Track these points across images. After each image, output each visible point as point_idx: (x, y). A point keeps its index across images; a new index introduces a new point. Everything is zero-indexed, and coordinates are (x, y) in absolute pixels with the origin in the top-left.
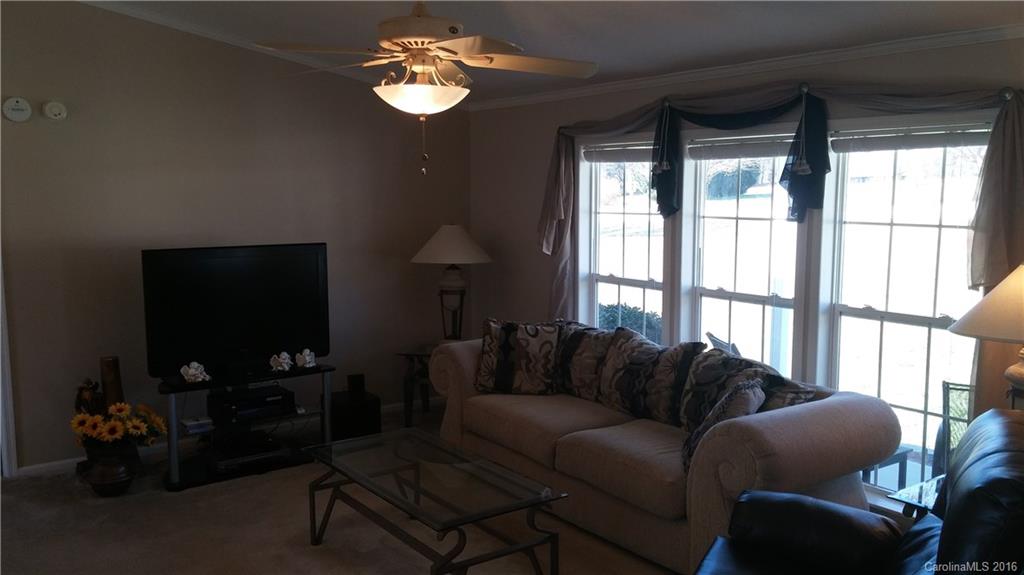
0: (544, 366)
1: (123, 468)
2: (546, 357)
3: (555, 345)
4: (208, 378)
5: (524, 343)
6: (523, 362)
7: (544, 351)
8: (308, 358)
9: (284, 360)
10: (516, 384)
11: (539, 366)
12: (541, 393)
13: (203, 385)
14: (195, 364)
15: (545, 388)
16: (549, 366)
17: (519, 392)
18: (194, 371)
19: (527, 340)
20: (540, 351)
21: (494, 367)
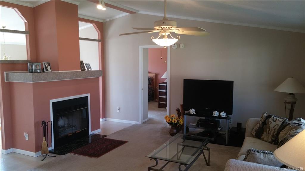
0: (273, 133)
1: (175, 130)
2: (275, 130)
3: (279, 126)
4: (195, 113)
5: (270, 123)
6: (268, 130)
7: (275, 128)
8: (223, 114)
9: (216, 114)
10: (263, 137)
11: (272, 133)
12: (270, 142)
13: (193, 115)
14: (193, 109)
15: (271, 141)
16: (275, 133)
17: (263, 139)
18: (192, 111)
19: (271, 122)
20: (274, 127)
21: (257, 129)
